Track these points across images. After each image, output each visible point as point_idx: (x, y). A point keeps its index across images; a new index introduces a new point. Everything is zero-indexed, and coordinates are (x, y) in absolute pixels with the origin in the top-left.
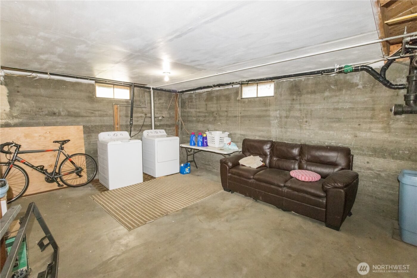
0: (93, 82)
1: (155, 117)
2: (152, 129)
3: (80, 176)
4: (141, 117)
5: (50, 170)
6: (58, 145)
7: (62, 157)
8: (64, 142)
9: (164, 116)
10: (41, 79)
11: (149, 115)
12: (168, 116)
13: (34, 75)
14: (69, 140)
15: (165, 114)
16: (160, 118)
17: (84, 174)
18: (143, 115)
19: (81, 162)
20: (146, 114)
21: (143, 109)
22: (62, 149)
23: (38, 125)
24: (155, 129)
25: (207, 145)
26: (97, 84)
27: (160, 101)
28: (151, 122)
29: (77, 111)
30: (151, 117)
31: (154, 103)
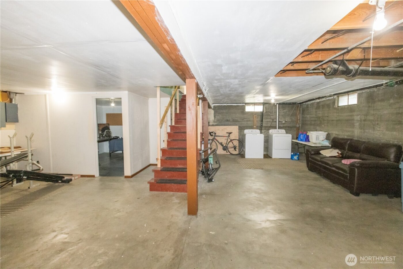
0: (244, 104)
1: (279, 122)
2: (276, 129)
3: (236, 150)
4: (270, 121)
5: (224, 145)
6: (228, 134)
7: (229, 140)
8: (230, 133)
9: (286, 121)
10: (224, 106)
11: (275, 120)
12: (290, 120)
13: (222, 104)
14: (232, 133)
15: (288, 119)
16: (284, 122)
17: (237, 150)
18: (271, 120)
19: (236, 143)
20: (273, 120)
21: (271, 117)
22: (229, 136)
23: (222, 125)
24: (278, 129)
25: (309, 141)
26: (246, 105)
27: (284, 111)
28: (276, 125)
29: (237, 119)
30: (276, 122)
31: (279, 112)
